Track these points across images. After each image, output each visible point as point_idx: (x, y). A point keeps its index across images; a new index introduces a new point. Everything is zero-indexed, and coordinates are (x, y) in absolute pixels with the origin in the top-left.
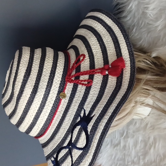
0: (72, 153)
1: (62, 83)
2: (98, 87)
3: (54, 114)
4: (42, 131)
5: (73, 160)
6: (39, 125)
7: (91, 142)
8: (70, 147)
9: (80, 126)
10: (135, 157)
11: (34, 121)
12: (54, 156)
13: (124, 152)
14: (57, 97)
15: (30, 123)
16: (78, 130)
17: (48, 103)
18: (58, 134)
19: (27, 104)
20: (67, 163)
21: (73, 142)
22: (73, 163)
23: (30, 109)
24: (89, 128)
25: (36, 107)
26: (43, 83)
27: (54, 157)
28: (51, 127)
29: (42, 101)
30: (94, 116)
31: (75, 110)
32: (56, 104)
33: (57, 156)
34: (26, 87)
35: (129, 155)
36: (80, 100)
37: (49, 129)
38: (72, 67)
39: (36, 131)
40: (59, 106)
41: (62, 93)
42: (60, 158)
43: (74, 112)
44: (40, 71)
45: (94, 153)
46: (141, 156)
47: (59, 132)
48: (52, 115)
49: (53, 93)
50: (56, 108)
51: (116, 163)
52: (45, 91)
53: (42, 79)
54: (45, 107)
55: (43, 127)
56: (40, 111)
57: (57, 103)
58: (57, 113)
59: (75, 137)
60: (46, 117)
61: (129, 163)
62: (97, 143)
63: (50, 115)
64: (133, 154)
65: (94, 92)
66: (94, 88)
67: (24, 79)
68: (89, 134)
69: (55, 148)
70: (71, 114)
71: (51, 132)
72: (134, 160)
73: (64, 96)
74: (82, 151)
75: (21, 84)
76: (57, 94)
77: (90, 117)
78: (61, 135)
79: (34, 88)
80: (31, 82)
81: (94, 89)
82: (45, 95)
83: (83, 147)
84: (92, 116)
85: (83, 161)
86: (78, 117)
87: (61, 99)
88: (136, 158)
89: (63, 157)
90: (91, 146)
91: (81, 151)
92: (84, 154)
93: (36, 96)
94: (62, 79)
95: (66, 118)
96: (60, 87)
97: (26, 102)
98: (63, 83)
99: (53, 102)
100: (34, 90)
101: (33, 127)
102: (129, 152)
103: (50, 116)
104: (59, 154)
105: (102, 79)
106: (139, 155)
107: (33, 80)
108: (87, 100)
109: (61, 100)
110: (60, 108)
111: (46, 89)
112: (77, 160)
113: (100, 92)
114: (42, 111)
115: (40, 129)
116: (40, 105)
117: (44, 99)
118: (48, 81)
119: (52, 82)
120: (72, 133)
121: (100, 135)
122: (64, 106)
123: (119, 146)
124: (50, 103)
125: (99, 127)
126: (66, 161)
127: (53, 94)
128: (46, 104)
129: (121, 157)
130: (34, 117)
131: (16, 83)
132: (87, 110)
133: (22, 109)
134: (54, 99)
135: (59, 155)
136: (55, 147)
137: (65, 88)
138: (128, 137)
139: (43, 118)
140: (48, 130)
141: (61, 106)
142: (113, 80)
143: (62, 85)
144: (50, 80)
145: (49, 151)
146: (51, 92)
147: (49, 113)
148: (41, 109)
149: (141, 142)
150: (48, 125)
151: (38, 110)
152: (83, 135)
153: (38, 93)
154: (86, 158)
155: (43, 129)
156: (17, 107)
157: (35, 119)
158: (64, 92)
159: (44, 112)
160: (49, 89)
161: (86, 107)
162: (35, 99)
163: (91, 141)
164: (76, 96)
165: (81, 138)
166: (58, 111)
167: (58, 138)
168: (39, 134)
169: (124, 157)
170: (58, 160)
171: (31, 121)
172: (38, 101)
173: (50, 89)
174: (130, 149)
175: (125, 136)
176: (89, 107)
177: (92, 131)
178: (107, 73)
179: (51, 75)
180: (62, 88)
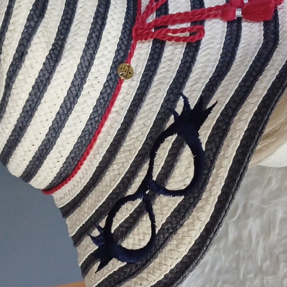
0: (154, 207)
1: (123, 42)
2: (218, 46)
3: (102, 119)
4: (68, 164)
5: (156, 224)
6: (61, 149)
7: (210, 170)
8: (147, 192)
9: (176, 135)
10: (264, 260)
11: (50, 137)
12: (100, 225)
13: (237, 252)
14: (110, 74)
15: (38, 143)
16: (170, 146)
17: (87, 88)
18: (111, 168)
19: (33, 87)
20: (139, 234)
21: (154, 179)
22: (157, 232)
23: (42, 101)
24: (204, 134)
25: (56, 96)
26: (75, 37)
27: (99, 228)
28: (92, 152)
29: (73, 82)
30: (214, 105)
31: (159, 100)
32: (109, 91)
33: (109, 223)
34: (32, 43)
35: (250, 257)
36: (172, 76)
37: (88, 158)
38: (148, 7)
39: (52, 166)
40: (115, 96)
41: (124, 64)
42: (118, 225)
43: (156, 107)
44: (68, 13)
45: (219, 197)
46: (280, 256)
47: (115, 162)
48: (96, 122)
49: (99, 65)
50: (108, 103)
51: (214, 280)
52: (82, 57)
53: (74, 29)
54: (80, 100)
55: (73, 155)
56: (65, 110)
57: (111, 89)
58: (111, 116)
59: (163, 164)
60: (82, 126)
61: (248, 274)
62: (228, 169)
63: (93, 121)
64: (260, 253)
65: (209, 56)
66: (207, 49)
67: (28, 24)
68: (204, 149)
69: (102, 202)
70: (148, 113)
71: (91, 167)
72: (261, 267)
73: (129, 74)
74: (183, 197)
75: (20, 37)
76: (111, 68)
77: (204, 109)
78: (118, 169)
79: (52, 50)
80: (45, 34)
81: (208, 51)
82: (80, 67)
83: (184, 188)
84: (209, 106)
85: (185, 223)
86: (169, 116)
87: (122, 78)
88: (268, 263)
89: (126, 221)
90: (211, 179)
91: (180, 199)
92: (188, 205)
93: (58, 68)
94: (122, 33)
95: (135, 124)
96: (117, 51)
97: (32, 82)
98: (126, 43)
99: (100, 87)
100: (54, 53)
101: (47, 153)
102: (248, 251)
103: (91, 124)
104: (114, 215)
105: (226, 30)
106: (277, 253)
107: (52, 30)
108: (191, 75)
109: (121, 82)
110: (117, 103)
111: (85, 51)
112: (167, 222)
113: (223, 56)
114: (71, 108)
115: (63, 160)
116: (68, 94)
117: (77, 77)
118: (90, 34)
119: (99, 37)
120: (152, 156)
121: (238, 145)
122: (129, 96)
123: (223, 240)
124: (92, 89)
125: (232, 126)
126: (136, 230)
127: (100, 67)
128: (83, 92)
129: (227, 264)
130: (51, 124)
131: (7, 36)
132: (192, 96)
133: (22, 103)
134: (103, 79)
135: (114, 220)
136: (104, 200)
137: (131, 55)
138: (248, 217)
139: (73, 128)
140: (85, 162)
141: (120, 97)
142: (253, 31)
143: (124, 48)
144: (94, 32)
145: (86, 215)
146: (96, 62)
147: (90, 116)
148: (68, 105)
149: (280, 222)
150: (84, 149)
151: (61, 107)
152: (187, 155)
153: (63, 61)
154: (194, 213)
155: (73, 158)
156: (6, 99)
157: (52, 132)
158: (127, 62)
159: (76, 112)
160: (92, 52)
161: (189, 91)
162: (56, 75)
163: (211, 167)
164: (159, 71)
165: (178, 164)
166: (113, 109)
167: (113, 177)
168: (60, 174)
169: (234, 265)
170: (112, 232)
171: (43, 137)
172: (63, 80)
173: (95, 53)
174: (251, 242)
175: (239, 216)
176: (198, 89)
177: (214, 141)
178: (239, 13)
179: (97, 22)
180: (122, 54)
